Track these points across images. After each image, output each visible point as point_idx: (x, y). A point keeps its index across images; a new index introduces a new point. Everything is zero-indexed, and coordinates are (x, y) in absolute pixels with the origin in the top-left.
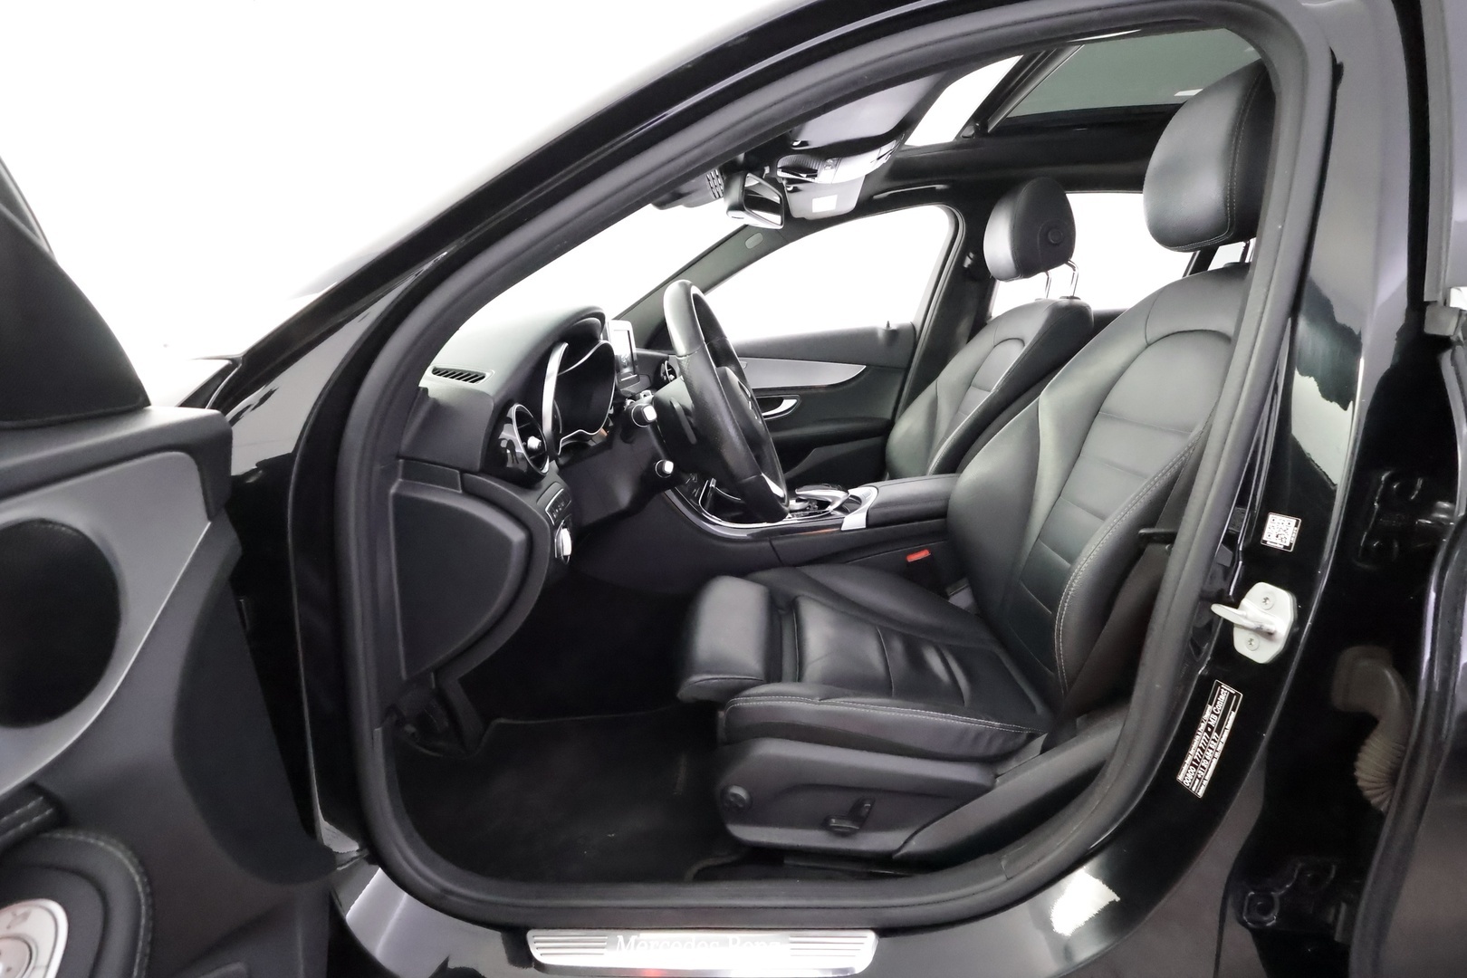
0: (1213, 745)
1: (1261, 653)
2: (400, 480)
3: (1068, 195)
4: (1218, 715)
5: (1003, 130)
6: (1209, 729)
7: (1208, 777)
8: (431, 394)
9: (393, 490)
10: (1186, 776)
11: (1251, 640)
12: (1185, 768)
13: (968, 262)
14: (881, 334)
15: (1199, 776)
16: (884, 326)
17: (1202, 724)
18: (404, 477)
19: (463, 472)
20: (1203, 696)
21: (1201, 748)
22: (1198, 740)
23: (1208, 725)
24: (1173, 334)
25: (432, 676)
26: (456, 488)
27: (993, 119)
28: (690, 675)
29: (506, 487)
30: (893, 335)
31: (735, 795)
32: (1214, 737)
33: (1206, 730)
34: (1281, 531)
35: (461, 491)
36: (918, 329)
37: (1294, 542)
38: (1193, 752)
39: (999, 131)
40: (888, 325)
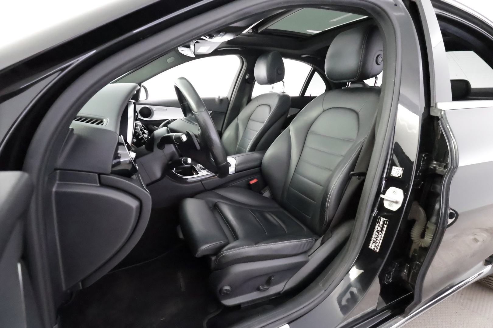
0: (380, 236)
1: (395, 208)
2: (57, 182)
3: (283, 59)
4: (381, 227)
5: (264, 33)
6: (378, 231)
7: (380, 245)
8: (75, 132)
9: (54, 189)
10: (372, 246)
11: (390, 204)
12: (371, 244)
13: (247, 77)
14: (217, 100)
15: (377, 246)
16: (218, 97)
17: (375, 230)
18: (60, 180)
19: (99, 174)
20: (375, 221)
21: (376, 237)
22: (375, 234)
23: (377, 230)
24: (330, 108)
25: (80, 283)
26: (96, 183)
27: (261, 28)
28: (201, 246)
29: (125, 180)
30: (221, 101)
31: (226, 290)
32: (380, 234)
33: (377, 232)
34: (397, 172)
35: (99, 185)
36: (229, 99)
37: (401, 174)
38: (373, 238)
39: (262, 33)
40: (219, 97)
